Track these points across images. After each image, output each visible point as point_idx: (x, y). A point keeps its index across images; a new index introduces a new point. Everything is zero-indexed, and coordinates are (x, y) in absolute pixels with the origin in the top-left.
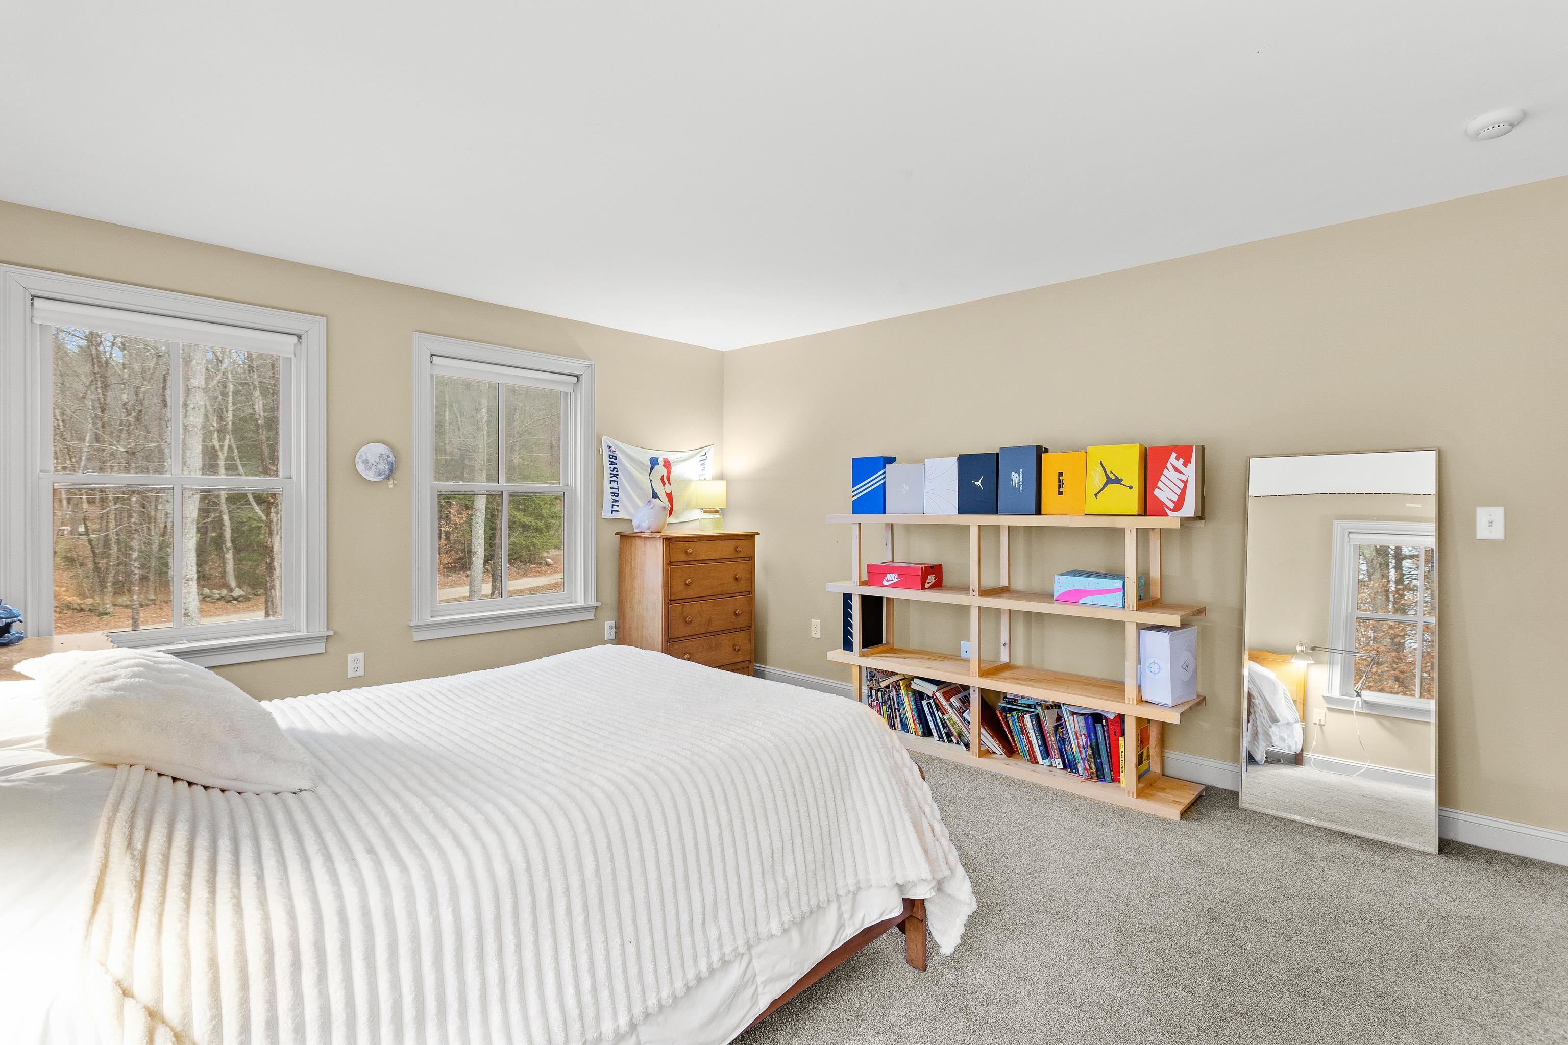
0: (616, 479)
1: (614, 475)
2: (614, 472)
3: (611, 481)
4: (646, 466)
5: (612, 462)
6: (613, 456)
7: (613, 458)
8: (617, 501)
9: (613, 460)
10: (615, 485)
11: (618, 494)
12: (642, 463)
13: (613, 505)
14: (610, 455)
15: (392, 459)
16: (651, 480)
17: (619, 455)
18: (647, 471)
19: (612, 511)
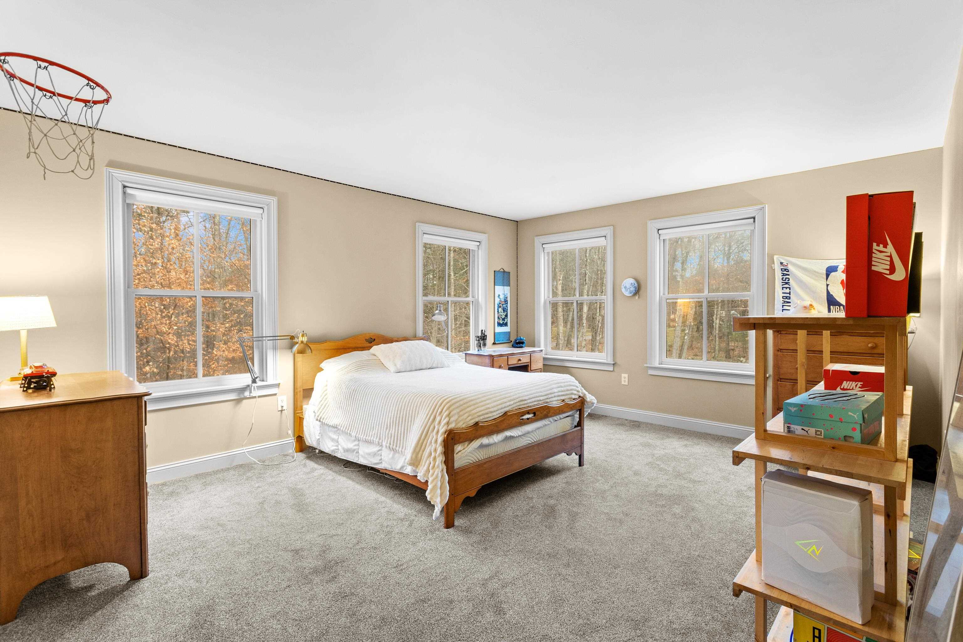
0: (788, 286)
1: (786, 283)
2: (787, 281)
3: (783, 288)
4: (823, 274)
5: (783, 274)
6: (785, 269)
7: (785, 271)
8: (790, 302)
9: (785, 272)
10: (788, 291)
11: (790, 297)
12: (815, 271)
13: (783, 306)
14: (782, 269)
15: (636, 285)
16: (827, 285)
17: (790, 267)
18: (823, 278)
19: (783, 310)
